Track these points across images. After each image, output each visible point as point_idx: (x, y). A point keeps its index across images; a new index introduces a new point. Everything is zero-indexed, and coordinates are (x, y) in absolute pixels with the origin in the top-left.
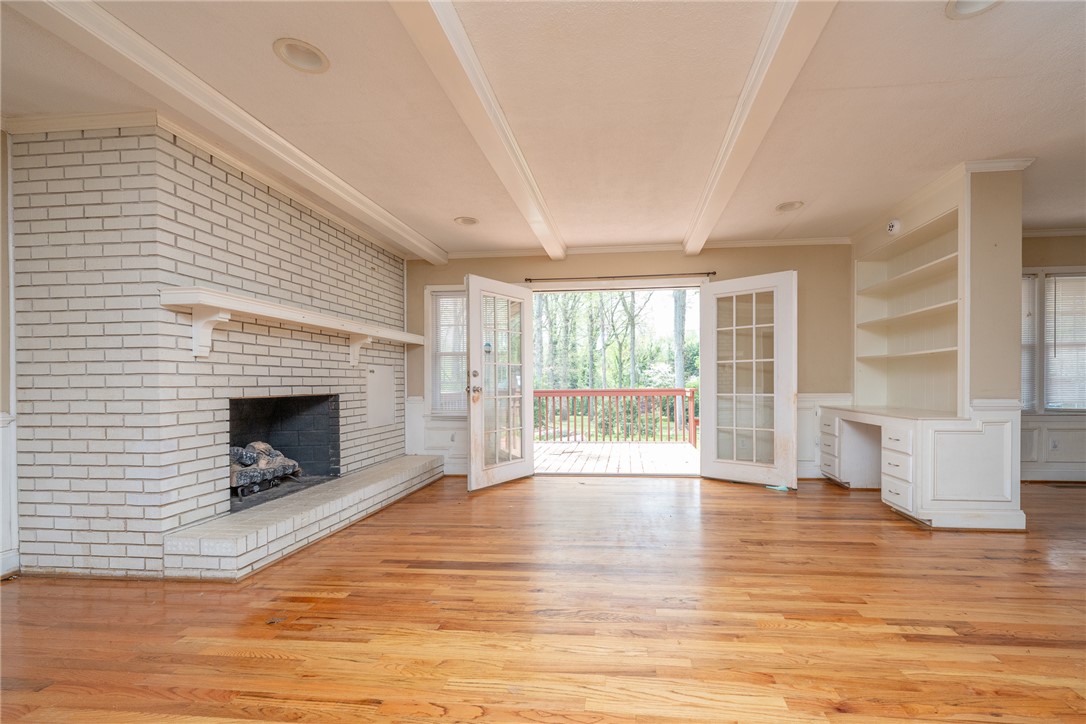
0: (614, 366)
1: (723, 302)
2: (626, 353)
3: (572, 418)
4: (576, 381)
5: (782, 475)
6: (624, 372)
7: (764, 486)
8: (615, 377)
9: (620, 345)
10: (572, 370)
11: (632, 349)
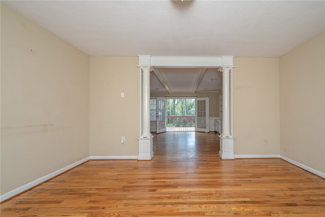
0: (181, 109)
1: (198, 101)
2: (184, 105)
3: (168, 124)
4: (169, 113)
5: (207, 130)
6: (183, 111)
7: (204, 132)
8: (181, 112)
9: (182, 103)
10: (168, 110)
11: (186, 104)
